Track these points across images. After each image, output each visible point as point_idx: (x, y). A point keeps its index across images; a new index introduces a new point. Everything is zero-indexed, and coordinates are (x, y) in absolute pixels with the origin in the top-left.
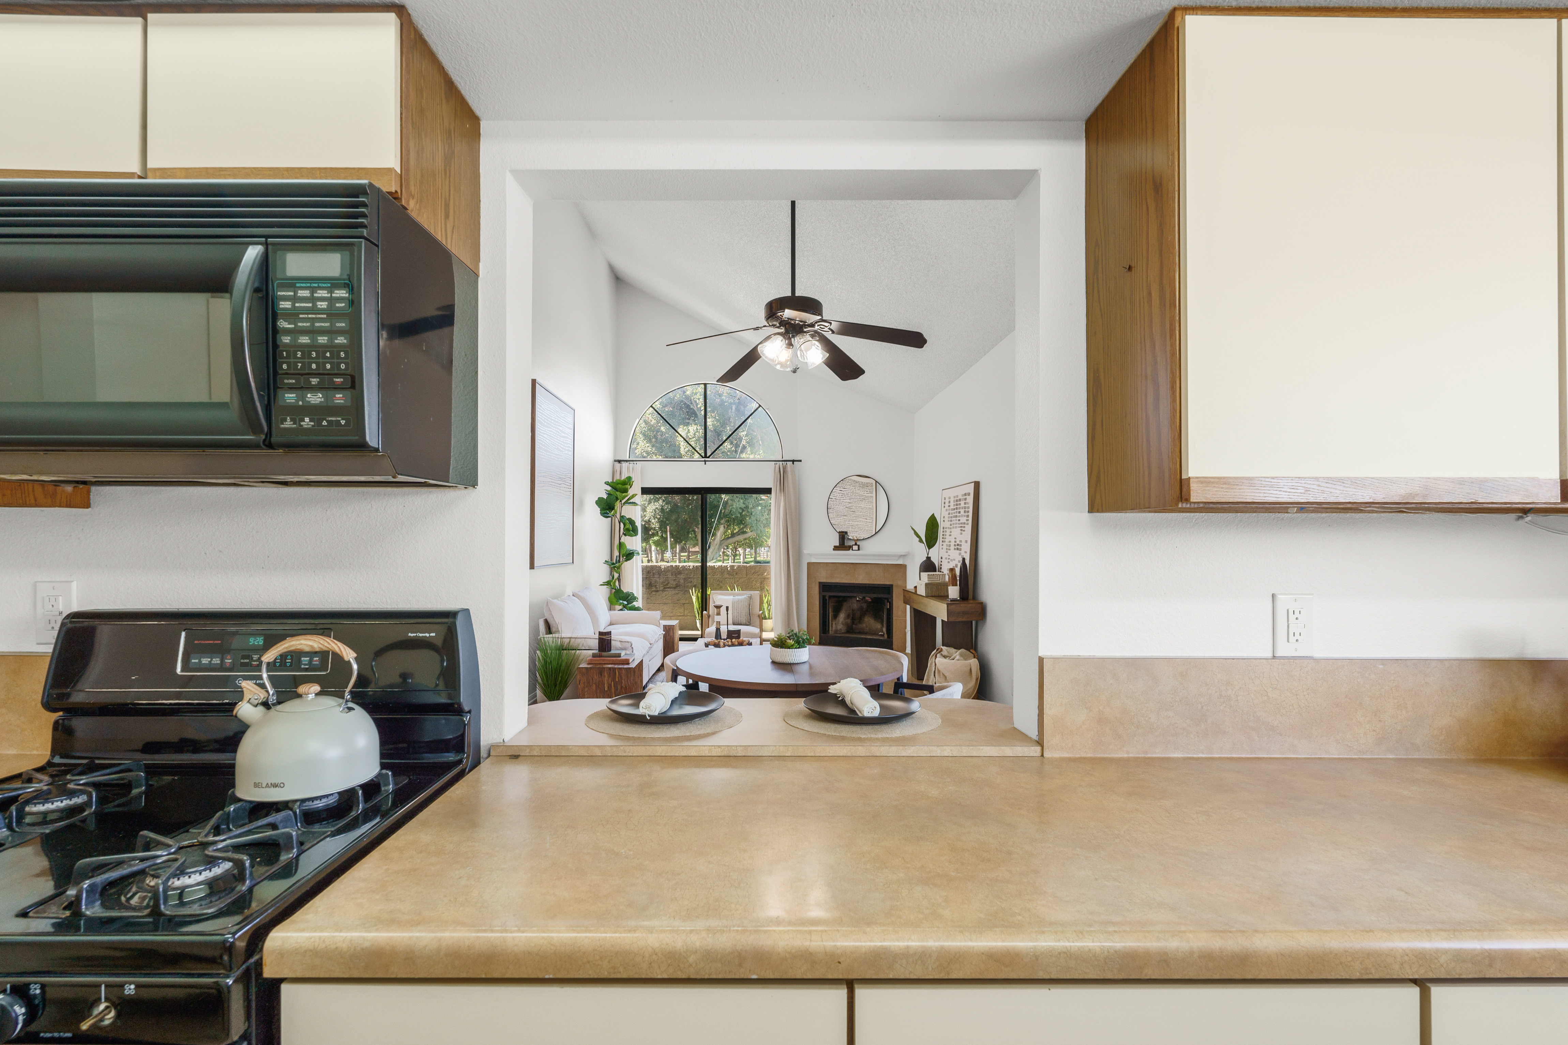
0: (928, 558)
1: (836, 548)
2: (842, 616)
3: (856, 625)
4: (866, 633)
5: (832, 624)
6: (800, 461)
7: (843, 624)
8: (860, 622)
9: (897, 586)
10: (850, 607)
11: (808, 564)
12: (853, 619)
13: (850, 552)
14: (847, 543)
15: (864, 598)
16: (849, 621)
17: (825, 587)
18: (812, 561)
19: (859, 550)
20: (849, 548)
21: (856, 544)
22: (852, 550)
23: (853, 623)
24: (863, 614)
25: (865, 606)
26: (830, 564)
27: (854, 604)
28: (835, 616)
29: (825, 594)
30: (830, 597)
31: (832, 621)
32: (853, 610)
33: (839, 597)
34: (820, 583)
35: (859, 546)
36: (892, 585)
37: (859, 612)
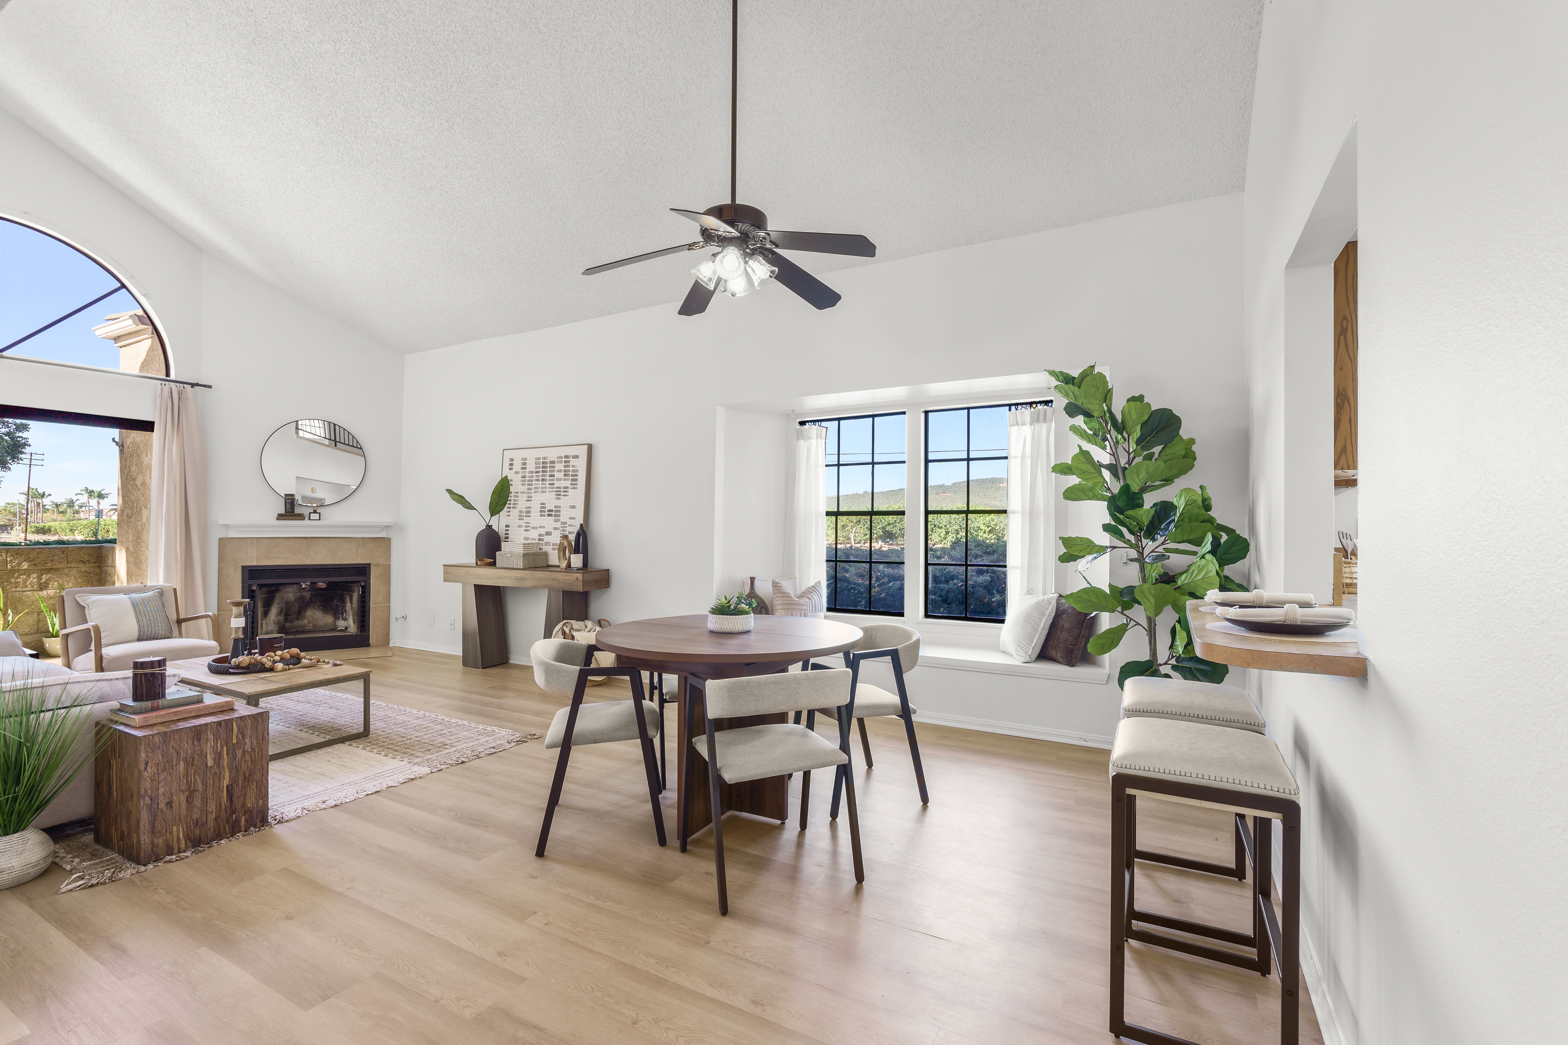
0: (489, 527)
1: (280, 517)
2: (274, 611)
3: (291, 622)
4: (309, 632)
5: (262, 624)
6: (210, 387)
7: (275, 623)
8: (298, 619)
9: (377, 565)
10: (283, 598)
11: (221, 540)
12: (287, 615)
13: (306, 522)
14: (297, 510)
15: (313, 583)
16: (281, 618)
17: (252, 574)
18: (230, 537)
19: (320, 520)
20: (301, 517)
21: (315, 512)
22: (310, 519)
23: (286, 620)
24: (303, 605)
25: (307, 595)
26: (265, 540)
27: (290, 594)
28: (266, 614)
29: (251, 582)
30: (261, 586)
31: (262, 620)
32: (287, 603)
33: (270, 585)
34: (244, 568)
35: (320, 513)
36: (370, 564)
37: (297, 605)
